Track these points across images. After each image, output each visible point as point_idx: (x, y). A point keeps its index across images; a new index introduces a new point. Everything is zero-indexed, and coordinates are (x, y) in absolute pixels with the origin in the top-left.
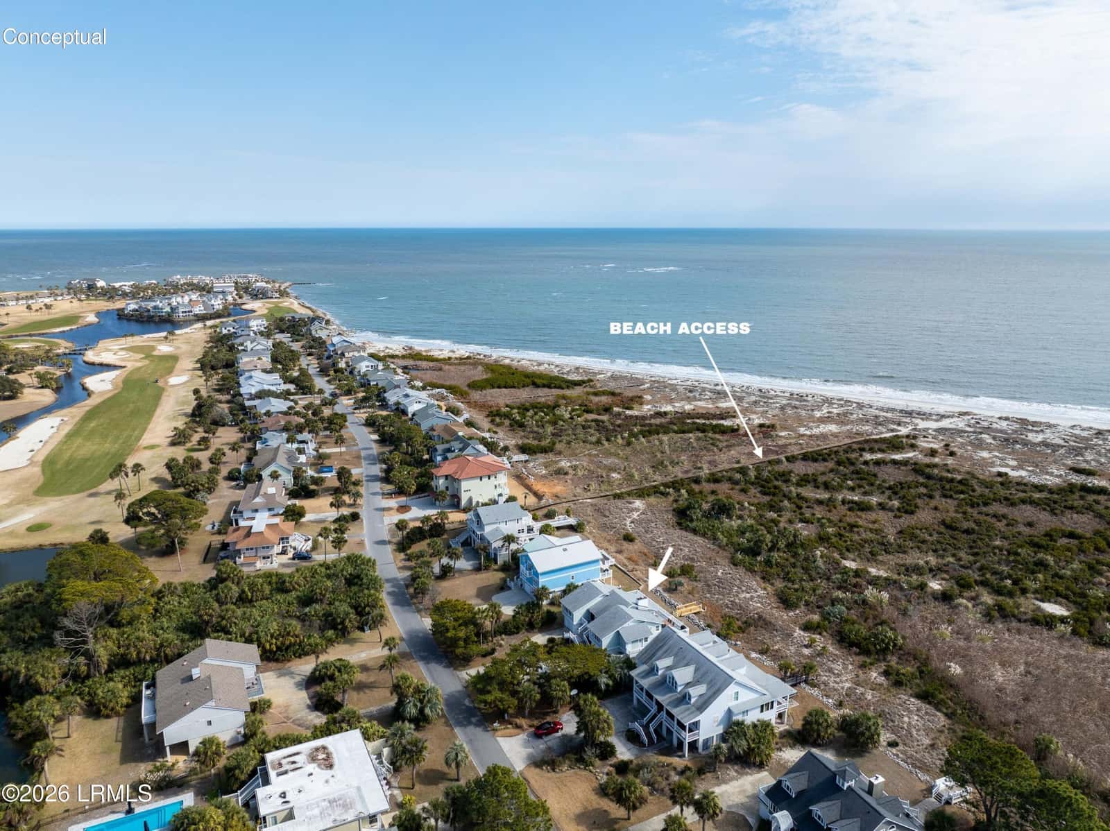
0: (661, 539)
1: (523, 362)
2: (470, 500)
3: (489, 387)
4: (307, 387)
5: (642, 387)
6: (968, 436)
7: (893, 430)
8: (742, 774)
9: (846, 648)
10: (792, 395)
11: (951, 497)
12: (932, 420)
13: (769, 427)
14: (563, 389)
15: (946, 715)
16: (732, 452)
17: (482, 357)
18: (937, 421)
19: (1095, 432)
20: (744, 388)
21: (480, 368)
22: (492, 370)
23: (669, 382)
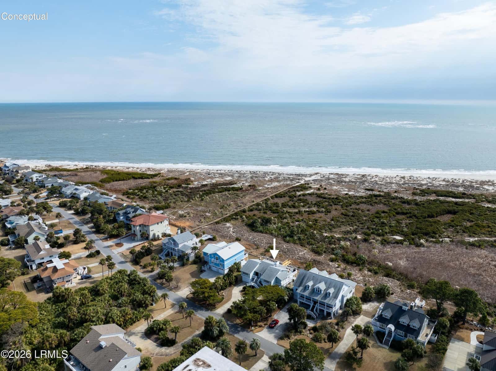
0: (250, 238)
1: (118, 168)
2: (154, 235)
3: (112, 181)
4: (8, 191)
5: (186, 174)
6: (325, 182)
7: (298, 182)
8: (356, 319)
9: (350, 265)
10: (250, 172)
11: (337, 204)
12: (308, 177)
13: (253, 186)
14: (149, 178)
15: (397, 280)
16: (247, 198)
17: (94, 167)
18: (310, 177)
19: (361, 176)
20: (230, 171)
21: (98, 172)
22: (106, 173)
23: (196, 171)
